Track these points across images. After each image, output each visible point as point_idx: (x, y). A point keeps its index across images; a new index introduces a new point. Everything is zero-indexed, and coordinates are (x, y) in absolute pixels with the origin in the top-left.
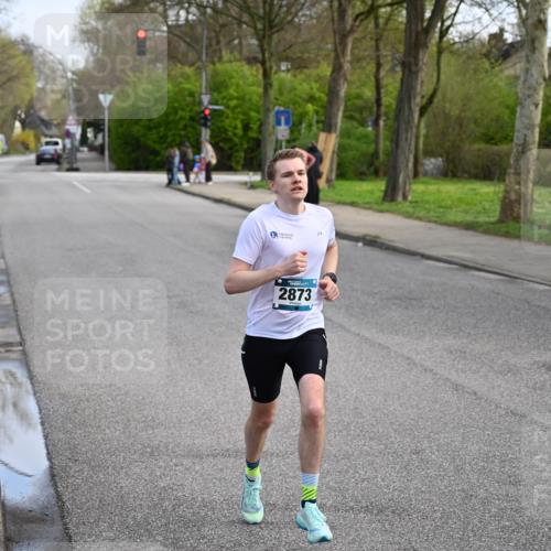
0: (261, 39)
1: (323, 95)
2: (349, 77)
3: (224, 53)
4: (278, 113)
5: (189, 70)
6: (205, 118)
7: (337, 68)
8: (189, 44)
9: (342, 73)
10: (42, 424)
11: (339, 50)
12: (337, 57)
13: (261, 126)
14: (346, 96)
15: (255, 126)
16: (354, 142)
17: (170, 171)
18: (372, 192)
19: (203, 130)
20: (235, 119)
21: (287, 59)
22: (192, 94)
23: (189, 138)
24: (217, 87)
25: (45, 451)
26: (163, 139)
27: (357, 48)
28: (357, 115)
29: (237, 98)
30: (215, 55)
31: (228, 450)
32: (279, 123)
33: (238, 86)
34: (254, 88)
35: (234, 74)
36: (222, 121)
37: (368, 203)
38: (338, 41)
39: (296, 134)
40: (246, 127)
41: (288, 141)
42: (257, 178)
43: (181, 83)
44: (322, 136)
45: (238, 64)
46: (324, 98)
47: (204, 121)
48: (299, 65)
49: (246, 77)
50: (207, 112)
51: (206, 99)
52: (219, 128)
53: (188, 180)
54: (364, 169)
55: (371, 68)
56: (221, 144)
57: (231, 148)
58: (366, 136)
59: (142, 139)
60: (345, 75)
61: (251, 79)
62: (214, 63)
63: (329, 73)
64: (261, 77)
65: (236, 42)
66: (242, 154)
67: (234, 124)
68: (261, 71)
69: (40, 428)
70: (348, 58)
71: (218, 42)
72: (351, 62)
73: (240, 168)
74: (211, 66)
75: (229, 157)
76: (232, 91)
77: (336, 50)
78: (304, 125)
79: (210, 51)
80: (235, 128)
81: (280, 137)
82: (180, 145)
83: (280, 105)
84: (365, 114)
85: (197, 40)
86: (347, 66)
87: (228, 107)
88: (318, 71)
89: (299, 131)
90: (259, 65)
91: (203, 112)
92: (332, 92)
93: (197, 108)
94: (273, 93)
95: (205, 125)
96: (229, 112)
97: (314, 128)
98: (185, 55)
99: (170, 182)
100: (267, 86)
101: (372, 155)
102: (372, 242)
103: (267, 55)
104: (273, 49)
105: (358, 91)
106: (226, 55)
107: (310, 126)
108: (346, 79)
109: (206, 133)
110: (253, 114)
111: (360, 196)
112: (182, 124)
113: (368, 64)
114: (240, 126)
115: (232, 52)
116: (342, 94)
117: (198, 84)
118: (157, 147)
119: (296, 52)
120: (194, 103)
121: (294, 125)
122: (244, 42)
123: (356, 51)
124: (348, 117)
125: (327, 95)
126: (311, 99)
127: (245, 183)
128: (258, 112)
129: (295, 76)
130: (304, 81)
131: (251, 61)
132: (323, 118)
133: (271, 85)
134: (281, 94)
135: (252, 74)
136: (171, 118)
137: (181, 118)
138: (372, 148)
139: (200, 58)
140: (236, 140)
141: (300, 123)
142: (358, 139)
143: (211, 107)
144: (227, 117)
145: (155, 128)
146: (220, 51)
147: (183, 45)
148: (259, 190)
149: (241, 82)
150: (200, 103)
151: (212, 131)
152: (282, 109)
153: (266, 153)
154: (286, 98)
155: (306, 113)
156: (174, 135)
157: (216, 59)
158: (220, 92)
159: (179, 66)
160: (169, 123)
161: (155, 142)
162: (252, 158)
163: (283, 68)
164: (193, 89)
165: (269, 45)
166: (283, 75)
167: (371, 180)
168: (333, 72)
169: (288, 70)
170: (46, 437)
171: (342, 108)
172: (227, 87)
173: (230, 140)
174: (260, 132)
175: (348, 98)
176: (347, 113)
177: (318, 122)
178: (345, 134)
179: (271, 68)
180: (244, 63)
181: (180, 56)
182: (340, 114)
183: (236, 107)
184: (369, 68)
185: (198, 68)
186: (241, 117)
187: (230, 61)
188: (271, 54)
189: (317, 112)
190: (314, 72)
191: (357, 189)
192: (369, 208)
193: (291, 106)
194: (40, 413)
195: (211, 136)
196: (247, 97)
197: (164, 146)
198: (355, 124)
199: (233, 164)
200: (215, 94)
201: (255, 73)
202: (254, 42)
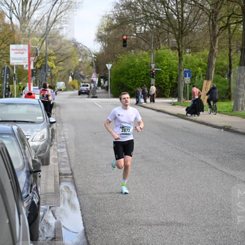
0: (178, 39)
1: (205, 64)
2: (217, 56)
3: (161, 45)
4: (185, 71)
5: (146, 53)
6: (153, 74)
7: (212, 52)
8: (146, 42)
9: (214, 54)
10: (81, 210)
11: (213, 44)
12: (212, 47)
13: (177, 77)
14: (216, 64)
15: (175, 78)
16: (219, 85)
17: (137, 98)
18: (227, 107)
19: (152, 79)
20: (166, 74)
21: (189, 48)
22: (147, 64)
23: (146, 83)
24: (158, 60)
25: (82, 222)
26: (134, 83)
27: (221, 42)
28: (221, 72)
29: (167, 65)
30: (157, 46)
31: (163, 222)
32: (186, 76)
33: (167, 60)
34: (175, 61)
35: (166, 54)
36: (160, 75)
37: (226, 112)
38: (212, 39)
39: (193, 81)
40: (171, 78)
41: (190, 84)
42: (176, 100)
43: (142, 59)
44: (205, 82)
45: (168, 50)
46: (206, 65)
47: (153, 75)
48: (195, 50)
49: (171, 56)
50: (154, 71)
51: (153, 66)
52: (159, 78)
53: (145, 102)
54: (224, 96)
55: (227, 51)
56: (160, 86)
57: (164, 88)
58: (224, 82)
59: (125, 83)
60: (215, 54)
61: (173, 57)
62: (157, 50)
63: (208, 54)
64: (177, 55)
65: (167, 40)
66: (169, 90)
67: (165, 77)
68: (178, 53)
69: (80, 212)
70: (217, 47)
71: (159, 41)
72: (218, 49)
73: (168, 96)
74: (155, 51)
75: (164, 91)
76: (164, 62)
77: (211, 44)
78: (197, 77)
79: (155, 45)
80: (166, 78)
81: (186, 82)
82: (142, 86)
83: (186, 68)
84: (224, 72)
85: (149, 40)
86: (216, 51)
87: (163, 69)
88: (203, 53)
89: (195, 79)
90: (177, 51)
91: (152, 71)
92: (210, 62)
93: (149, 70)
94: (183, 63)
95: (153, 77)
96: (164, 71)
97: (202, 78)
98: (144, 46)
99: (138, 102)
100: (180, 60)
101: (227, 90)
102: (227, 129)
103: (180, 46)
104: (183, 43)
105: (221, 61)
106: (162, 46)
107: (200, 77)
108: (215, 57)
109: (153, 81)
110: (174, 72)
111: (222, 108)
112: (143, 76)
113: (226, 49)
114: (168, 78)
115: (165, 45)
116: (214, 63)
117: (150, 59)
118: (131, 87)
119: (193, 44)
120: (148, 67)
121: (192, 77)
122: (170, 41)
123: (220, 44)
124: (217, 73)
125: (207, 64)
126: (200, 65)
127: (171, 103)
128: (176, 71)
129: (193, 55)
130: (197, 57)
131: (173, 49)
132: (205, 74)
133: (182, 59)
134: (187, 63)
135: (174, 54)
136: (138, 74)
137: (142, 74)
138: (227, 87)
139: (150, 48)
140: (167, 84)
141: (196, 76)
142: (221, 83)
143: (155, 69)
144: (163, 74)
145: (131, 78)
146: (160, 44)
147: (143, 42)
148: (177, 106)
149: (169, 58)
150: (151, 67)
151: (156, 80)
152: (187, 70)
153: (180, 90)
154: (189, 65)
155: (198, 72)
156: (139, 82)
157: (158, 48)
158: (159, 63)
159: (141, 51)
160: (137, 77)
161: (131, 85)
162: (174, 92)
163: (187, 52)
164: (148, 61)
165: (181, 41)
166: (187, 55)
167: (227, 101)
168: (210, 53)
169: (190, 53)
170: (82, 216)
171: (214, 69)
172: (162, 60)
173: (164, 84)
174: (177, 80)
175: (217, 65)
176: (217, 72)
177: (203, 76)
178: (215, 81)
179: (182, 52)
180: (170, 49)
181: (142, 47)
182: (213, 72)
183: (167, 69)
184: (226, 51)
185: (150, 52)
186: (169, 73)
187: (164, 49)
188: (182, 46)
189: (203, 71)
190: (201, 53)
191: (221, 105)
192: (227, 114)
193: (191, 69)
194: (80, 205)
195: (155, 82)
196: (172, 65)
197: (135, 86)
198: (220, 76)
199: (166, 95)
200: (157, 64)
201: (175, 54)
202: (175, 40)
